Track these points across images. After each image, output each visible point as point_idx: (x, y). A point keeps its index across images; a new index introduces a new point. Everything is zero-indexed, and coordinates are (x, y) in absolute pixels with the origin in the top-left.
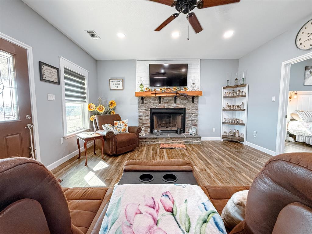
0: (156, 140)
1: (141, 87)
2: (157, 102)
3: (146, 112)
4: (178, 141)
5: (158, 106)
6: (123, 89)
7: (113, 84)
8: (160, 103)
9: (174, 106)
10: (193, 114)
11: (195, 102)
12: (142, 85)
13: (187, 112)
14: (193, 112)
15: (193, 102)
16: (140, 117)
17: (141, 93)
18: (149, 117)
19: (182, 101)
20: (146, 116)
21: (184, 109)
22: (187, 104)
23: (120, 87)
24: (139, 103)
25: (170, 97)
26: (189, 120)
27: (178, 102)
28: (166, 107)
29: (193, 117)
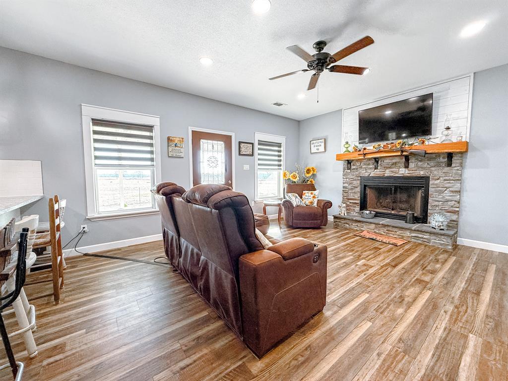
0: (359, 224)
1: (347, 146)
2: (371, 166)
3: (355, 182)
4: (398, 233)
5: (374, 173)
6: (325, 151)
7: (314, 146)
8: (376, 168)
9: (403, 172)
10: (447, 188)
11: (453, 165)
12: (347, 143)
13: (433, 184)
14: (447, 185)
15: (449, 164)
16: (345, 189)
17: (346, 154)
18: (358, 189)
19: (420, 164)
20: (352, 188)
21: (426, 179)
22: (433, 169)
23: (322, 149)
24: (344, 169)
25: (396, 158)
26: (437, 199)
27: (412, 165)
28: (386, 175)
29: (447, 195)
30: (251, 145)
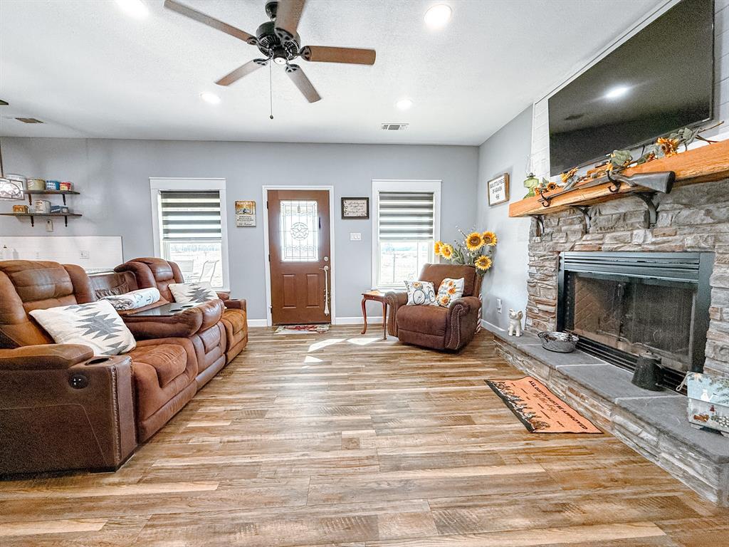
1: (530, 184)
2: (577, 226)
3: (547, 263)
5: (580, 244)
6: (507, 200)
7: (493, 191)
8: (586, 232)
9: (640, 239)
12: (532, 177)
16: (531, 280)
18: (554, 282)
20: (543, 277)
22: (723, 227)
27: (665, 220)
28: (604, 248)
30: (365, 201)
